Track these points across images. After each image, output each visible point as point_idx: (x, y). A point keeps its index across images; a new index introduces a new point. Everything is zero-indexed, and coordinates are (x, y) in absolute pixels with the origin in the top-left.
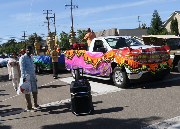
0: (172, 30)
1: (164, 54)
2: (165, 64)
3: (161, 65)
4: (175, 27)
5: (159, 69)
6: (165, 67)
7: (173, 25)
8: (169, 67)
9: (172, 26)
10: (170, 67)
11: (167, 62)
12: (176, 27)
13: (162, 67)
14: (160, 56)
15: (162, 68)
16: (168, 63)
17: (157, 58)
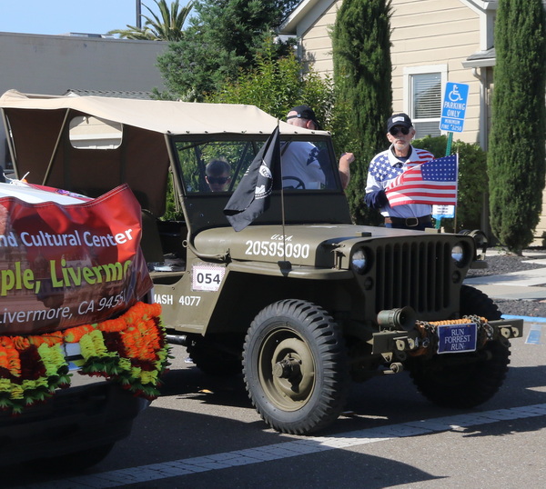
0: (345, 63)
1: (88, 261)
2: (91, 342)
3: (51, 354)
4: (368, 44)
5: (31, 384)
6: (89, 366)
7: (350, 24)
8: (126, 374)
9: (344, 35)
10: (137, 372)
11: (112, 325)
12: (373, 49)
13: (52, 370)
14: (42, 273)
15: (52, 380)
16: (113, 340)
17: (14, 290)
